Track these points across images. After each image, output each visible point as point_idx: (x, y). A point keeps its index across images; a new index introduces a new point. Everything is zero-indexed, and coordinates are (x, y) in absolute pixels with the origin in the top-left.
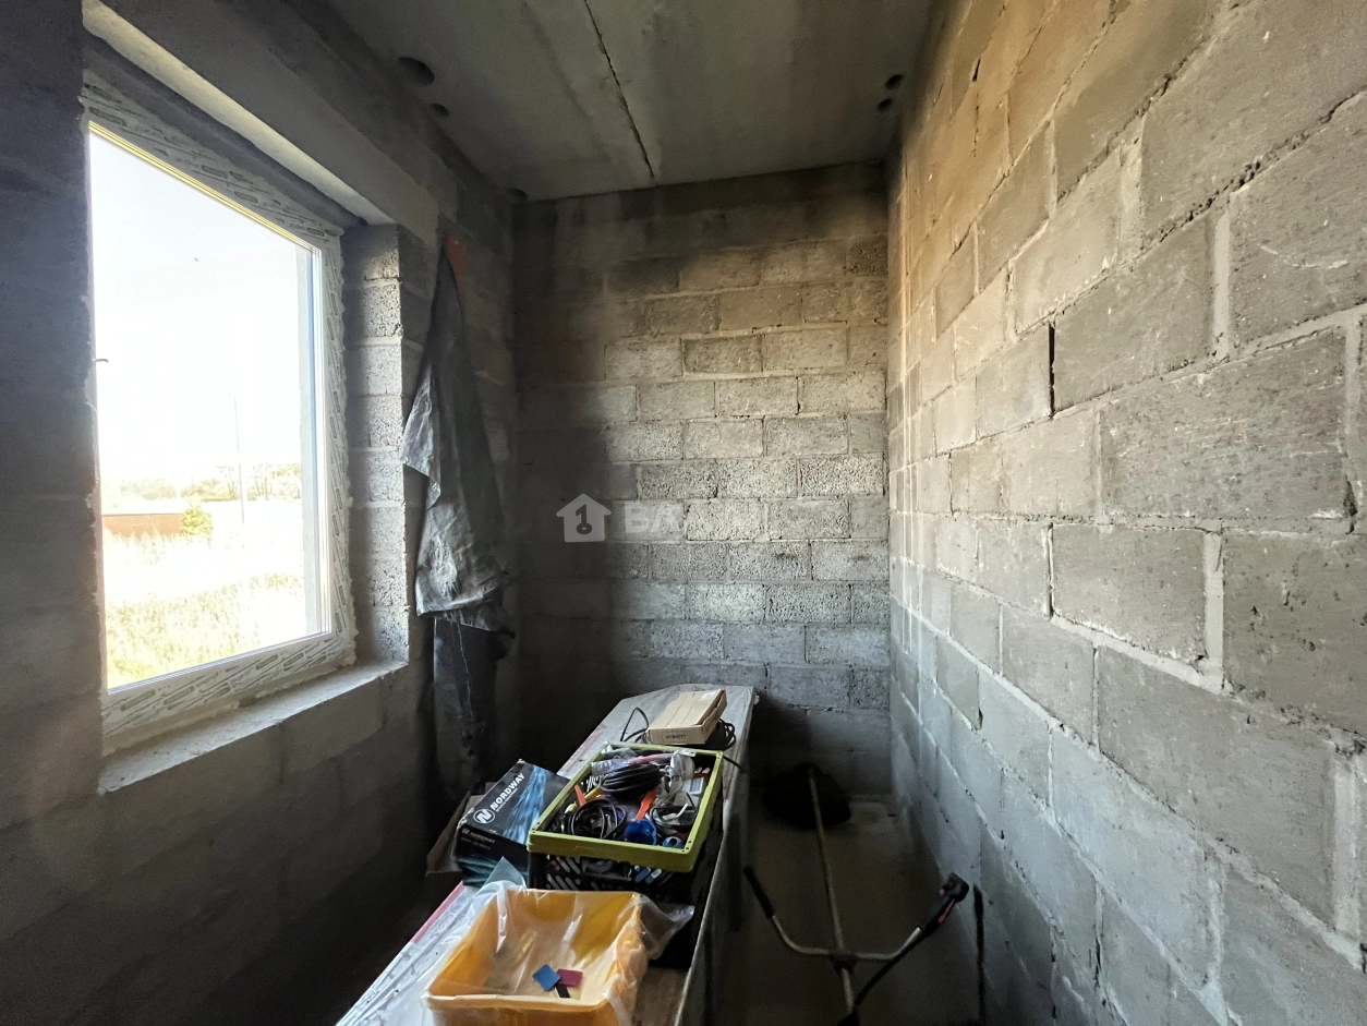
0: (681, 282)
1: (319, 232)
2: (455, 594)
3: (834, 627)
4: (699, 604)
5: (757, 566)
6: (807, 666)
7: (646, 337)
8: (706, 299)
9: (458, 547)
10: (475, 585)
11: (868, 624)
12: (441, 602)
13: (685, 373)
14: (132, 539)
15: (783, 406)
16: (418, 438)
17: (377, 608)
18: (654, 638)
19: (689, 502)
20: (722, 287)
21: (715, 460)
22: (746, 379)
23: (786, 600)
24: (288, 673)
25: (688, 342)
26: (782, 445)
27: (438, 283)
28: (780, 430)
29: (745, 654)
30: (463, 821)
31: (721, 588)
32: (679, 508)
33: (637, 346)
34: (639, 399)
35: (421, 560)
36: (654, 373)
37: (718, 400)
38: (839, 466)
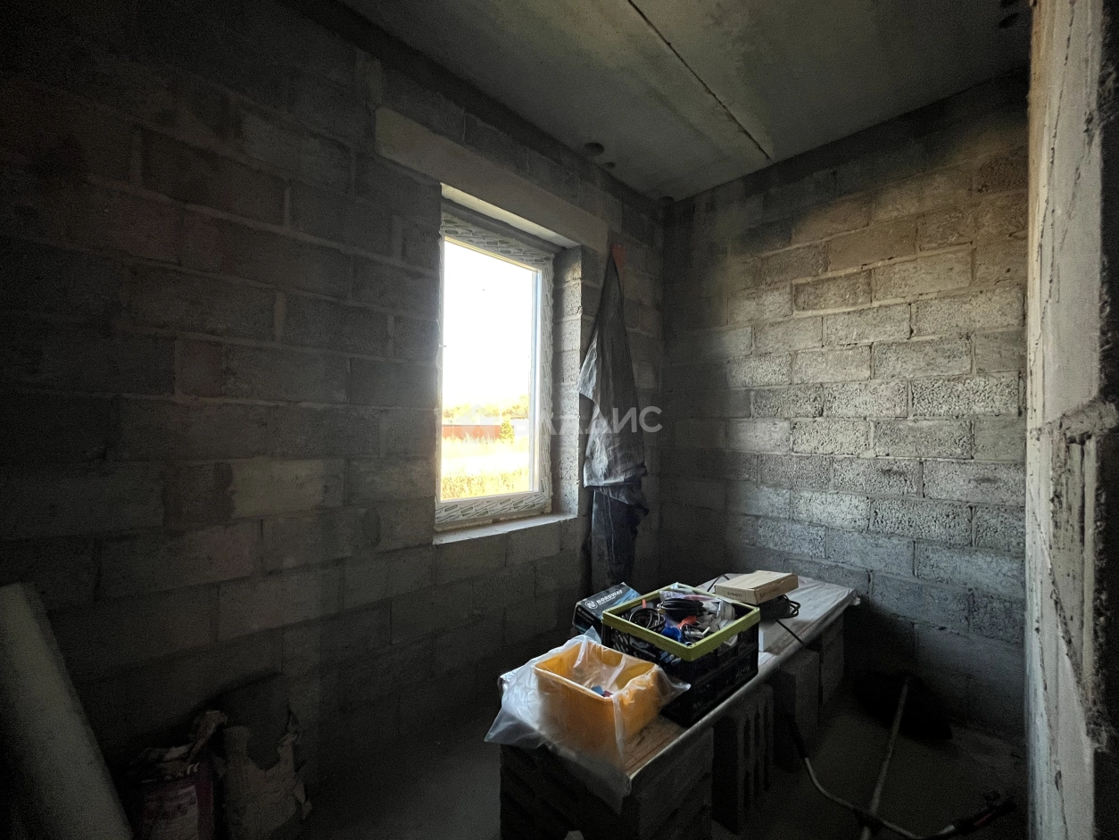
0: (794, 237)
1: (541, 261)
2: (606, 477)
3: (950, 547)
4: (802, 506)
5: (862, 480)
6: (914, 580)
7: (763, 287)
8: (816, 247)
9: (609, 446)
10: (619, 472)
11: (995, 550)
12: (597, 480)
13: (795, 312)
14: (478, 439)
15: (893, 332)
16: (588, 375)
17: (563, 481)
18: (761, 531)
19: (796, 420)
20: (831, 234)
21: (821, 384)
22: (854, 311)
23: (892, 514)
24: (515, 510)
25: (797, 286)
26: (891, 368)
27: (606, 276)
28: (889, 355)
29: (847, 558)
30: (579, 603)
31: (824, 496)
32: (786, 425)
33: (754, 295)
34: (754, 336)
35: (588, 453)
36: (767, 315)
37: (825, 332)
38: (960, 387)
